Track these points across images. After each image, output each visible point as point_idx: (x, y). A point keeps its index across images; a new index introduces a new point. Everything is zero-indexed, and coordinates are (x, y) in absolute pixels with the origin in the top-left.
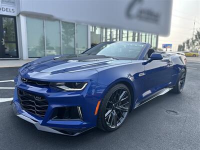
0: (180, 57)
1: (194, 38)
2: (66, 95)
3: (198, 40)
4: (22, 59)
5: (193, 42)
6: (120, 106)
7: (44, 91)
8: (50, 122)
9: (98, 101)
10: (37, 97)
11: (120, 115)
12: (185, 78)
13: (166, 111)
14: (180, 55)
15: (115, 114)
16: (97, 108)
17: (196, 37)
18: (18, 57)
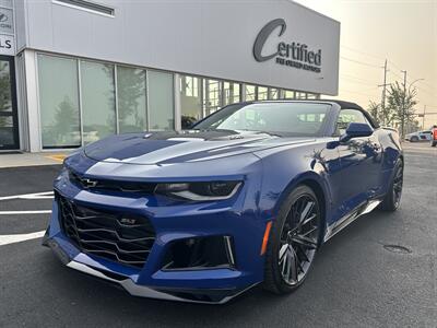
0: (390, 135)
1: (387, 104)
2: (195, 211)
3: (394, 108)
4: (27, 151)
5: (386, 112)
6: (301, 237)
7: (141, 204)
8: (159, 275)
9: (266, 224)
10: (124, 220)
11: (301, 255)
12: (401, 178)
13: (385, 246)
14: (389, 132)
15: (292, 254)
16: (265, 239)
17: (391, 102)
18: (19, 148)
